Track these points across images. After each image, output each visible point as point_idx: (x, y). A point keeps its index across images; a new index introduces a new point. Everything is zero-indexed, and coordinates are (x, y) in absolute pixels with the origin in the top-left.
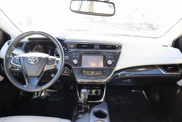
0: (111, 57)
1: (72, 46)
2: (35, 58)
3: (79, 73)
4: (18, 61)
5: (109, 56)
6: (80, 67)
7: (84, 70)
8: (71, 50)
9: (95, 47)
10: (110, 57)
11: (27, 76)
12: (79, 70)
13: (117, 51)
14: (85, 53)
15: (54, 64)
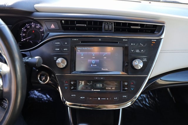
0: (140, 51)
1: (53, 26)
3: (71, 87)
5: (135, 49)
6: (73, 74)
7: (82, 80)
8: (51, 34)
9: (104, 27)
10: (138, 51)
12: (70, 82)
13: (153, 38)
14: (82, 42)
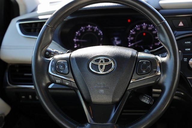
1: (181, 24)
2: (106, 61)
4: (66, 67)
11: (88, 103)
15: (155, 72)
